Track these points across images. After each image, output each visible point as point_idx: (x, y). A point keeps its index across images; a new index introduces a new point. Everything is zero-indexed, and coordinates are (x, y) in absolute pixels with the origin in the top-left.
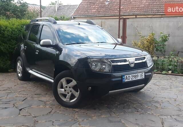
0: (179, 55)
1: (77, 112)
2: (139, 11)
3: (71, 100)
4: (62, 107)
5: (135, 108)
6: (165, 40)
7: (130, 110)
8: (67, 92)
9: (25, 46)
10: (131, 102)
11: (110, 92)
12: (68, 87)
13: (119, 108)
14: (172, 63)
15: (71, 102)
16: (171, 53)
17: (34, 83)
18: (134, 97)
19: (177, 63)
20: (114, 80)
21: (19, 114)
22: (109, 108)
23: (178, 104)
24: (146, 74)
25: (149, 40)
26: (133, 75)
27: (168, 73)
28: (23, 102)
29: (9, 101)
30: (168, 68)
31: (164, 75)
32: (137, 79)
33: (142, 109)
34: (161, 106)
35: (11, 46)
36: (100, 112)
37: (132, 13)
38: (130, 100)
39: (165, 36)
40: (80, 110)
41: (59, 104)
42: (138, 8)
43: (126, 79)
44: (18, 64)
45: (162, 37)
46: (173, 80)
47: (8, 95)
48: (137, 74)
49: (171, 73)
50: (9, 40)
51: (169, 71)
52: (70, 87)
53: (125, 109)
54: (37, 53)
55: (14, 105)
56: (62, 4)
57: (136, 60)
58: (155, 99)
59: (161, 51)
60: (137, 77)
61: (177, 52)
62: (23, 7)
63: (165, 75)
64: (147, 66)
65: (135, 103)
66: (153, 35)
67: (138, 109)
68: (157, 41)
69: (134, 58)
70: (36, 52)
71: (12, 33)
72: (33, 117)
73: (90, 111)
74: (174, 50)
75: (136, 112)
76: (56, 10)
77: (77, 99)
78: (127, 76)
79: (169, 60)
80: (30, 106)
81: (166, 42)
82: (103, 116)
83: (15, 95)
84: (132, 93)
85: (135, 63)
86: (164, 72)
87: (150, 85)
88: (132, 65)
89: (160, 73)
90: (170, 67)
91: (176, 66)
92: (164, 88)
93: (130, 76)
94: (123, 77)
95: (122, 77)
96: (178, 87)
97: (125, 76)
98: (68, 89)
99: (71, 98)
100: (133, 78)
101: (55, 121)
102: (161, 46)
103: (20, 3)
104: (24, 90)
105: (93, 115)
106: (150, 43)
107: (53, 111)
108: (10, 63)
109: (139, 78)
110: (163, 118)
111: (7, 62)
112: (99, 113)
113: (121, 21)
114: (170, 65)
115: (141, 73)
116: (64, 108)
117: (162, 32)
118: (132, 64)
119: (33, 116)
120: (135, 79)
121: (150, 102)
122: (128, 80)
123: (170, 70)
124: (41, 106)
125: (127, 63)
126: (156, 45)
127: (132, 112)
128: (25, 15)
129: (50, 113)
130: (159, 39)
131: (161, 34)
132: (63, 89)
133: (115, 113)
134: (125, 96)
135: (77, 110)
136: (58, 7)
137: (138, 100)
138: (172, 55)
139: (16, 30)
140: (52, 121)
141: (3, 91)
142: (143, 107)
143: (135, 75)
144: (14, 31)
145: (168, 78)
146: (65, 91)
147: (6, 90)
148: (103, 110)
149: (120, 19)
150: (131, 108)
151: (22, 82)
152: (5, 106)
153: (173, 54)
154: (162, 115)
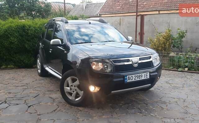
0: (196, 52)
1: (81, 111)
2: (162, 6)
3: (76, 99)
4: (68, 105)
5: (139, 109)
6: (182, 36)
7: (133, 111)
8: (72, 90)
9: (42, 44)
10: (137, 101)
11: (112, 92)
12: (73, 86)
13: (123, 108)
14: (189, 60)
15: (76, 101)
16: (189, 49)
17: (51, 79)
18: (142, 96)
19: (194, 60)
20: (115, 80)
21: (27, 111)
22: (113, 108)
23: (186, 105)
24: (151, 74)
25: (165, 36)
26: (136, 75)
27: (185, 70)
28: (34, 99)
29: (23, 97)
30: (184, 65)
31: (179, 72)
32: (140, 79)
33: (146, 110)
34: (167, 107)
35: (34, 44)
36: (103, 112)
37: (155, 8)
38: (136, 99)
39: (182, 32)
40: (84, 108)
41: (65, 102)
42: (161, 3)
43: (128, 79)
44: (38, 61)
45: (179, 34)
46: (188, 78)
47: (24, 91)
48: (140, 74)
49: (188, 70)
50: (33, 38)
51: (185, 68)
52: (75, 86)
53: (128, 109)
54: (50, 52)
55: (25, 101)
56: (92, 2)
57: (140, 59)
58: (163, 99)
59: (178, 47)
60: (141, 77)
61: (195, 49)
62: (47, 7)
63: (181, 72)
64: (153, 66)
65: (141, 103)
66: (169, 31)
67: (142, 110)
68: (174, 38)
69: (138, 58)
70: (50, 50)
71: (35, 31)
72: (38, 115)
73: (93, 110)
74: (192, 47)
75: (139, 114)
76: (84, 8)
77: (81, 98)
78: (130, 76)
79: (185, 57)
80: (39, 103)
81: (183, 38)
82: (104, 117)
83: (30, 91)
84: (140, 92)
85: (139, 63)
86: (180, 69)
87: (162, 84)
88: (135, 65)
89: (176, 70)
90: (187, 64)
91: (193, 63)
92: (176, 86)
93: (133, 77)
94: (126, 78)
95: (124, 77)
96: (192, 86)
97: (128, 76)
98: (73, 88)
99: (76, 97)
100: (136, 78)
101: (57, 120)
102: (178, 43)
103: (45, 3)
104: (39, 86)
105: (94, 115)
106: (166, 39)
107: (58, 109)
108: (34, 60)
109: (143, 78)
110: (166, 121)
111: (31, 58)
112: (101, 113)
113: (138, 17)
114: (187, 62)
115: (145, 74)
116: (70, 106)
117: (180, 28)
118: (135, 63)
119: (39, 113)
120: (138, 79)
121: (157, 102)
122: (131, 81)
123: (187, 67)
124: (49, 104)
125: (130, 63)
126: (173, 41)
127: (134, 113)
128: (49, 14)
129: (54, 111)
130: (176, 36)
131: (178, 30)
132: (69, 87)
133: (117, 113)
134: (133, 95)
135: (80, 108)
136: (86, 5)
137: (144, 100)
138: (189, 52)
139: (39, 29)
140: (53, 120)
141: (21, 87)
142: (148, 108)
143: (138, 75)
144: (37, 30)
145: (183, 75)
146: (71, 89)
147: (24, 86)
148: (106, 110)
149: (137, 16)
150: (134, 109)
151: (41, 78)
152: (18, 102)
153: (190, 50)
154: (165, 118)
